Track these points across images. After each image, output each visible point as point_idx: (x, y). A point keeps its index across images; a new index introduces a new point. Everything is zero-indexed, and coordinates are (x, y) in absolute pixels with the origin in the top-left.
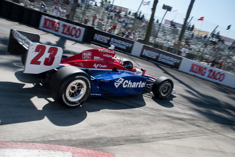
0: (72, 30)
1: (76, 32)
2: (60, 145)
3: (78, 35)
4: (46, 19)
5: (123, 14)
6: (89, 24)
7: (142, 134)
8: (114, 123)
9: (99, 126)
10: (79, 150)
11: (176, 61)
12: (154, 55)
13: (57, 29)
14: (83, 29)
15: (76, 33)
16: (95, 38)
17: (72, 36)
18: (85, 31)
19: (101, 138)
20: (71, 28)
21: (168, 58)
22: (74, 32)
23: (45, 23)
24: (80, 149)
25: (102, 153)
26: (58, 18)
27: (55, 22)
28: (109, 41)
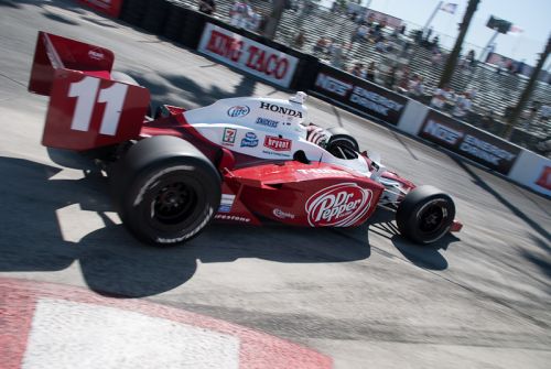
0: (269, 60)
1: (278, 65)
2: (217, 317)
3: (280, 74)
4: (214, 32)
5: (388, 30)
6: (307, 49)
7: (402, 321)
10: (256, 335)
11: (503, 154)
12: (451, 135)
13: (235, 56)
14: (293, 61)
15: (278, 67)
16: (317, 84)
17: (268, 73)
18: (299, 65)
19: (307, 318)
20: (267, 56)
22: (272, 66)
23: (212, 41)
24: (258, 334)
25: (305, 351)
26: (241, 32)
27: (233, 40)
28: (350, 93)
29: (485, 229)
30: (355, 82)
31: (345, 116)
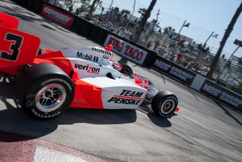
0: (135, 52)
1: (139, 54)
3: (139, 58)
4: (111, 38)
6: (151, 48)
8: (171, 155)
9: (155, 155)
12: (216, 92)
13: (120, 49)
14: (145, 53)
15: (138, 56)
16: (155, 64)
17: (134, 58)
18: (147, 55)
20: (134, 50)
21: (232, 97)
22: (136, 55)
23: (110, 42)
26: (123, 39)
27: (120, 42)
28: (169, 69)
29: (235, 136)
30: (173, 65)
31: (167, 79)
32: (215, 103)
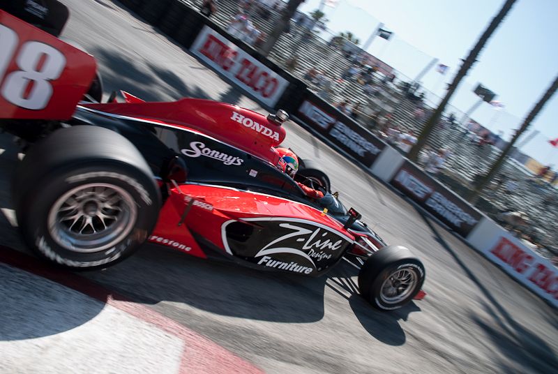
0: (259, 76)
1: (267, 82)
2: (164, 315)
3: (267, 92)
4: (212, 37)
5: (379, 76)
6: (298, 75)
7: (348, 356)
10: (201, 341)
11: (467, 218)
12: (420, 189)
13: (227, 64)
14: (283, 83)
15: (266, 85)
16: (301, 110)
17: (256, 89)
18: (288, 89)
19: (254, 334)
20: (258, 72)
21: (451, 205)
22: (261, 83)
23: (207, 45)
24: (203, 340)
25: (248, 366)
26: (237, 42)
27: (227, 48)
28: (332, 126)
30: (340, 117)
31: (322, 147)
32: (416, 213)
